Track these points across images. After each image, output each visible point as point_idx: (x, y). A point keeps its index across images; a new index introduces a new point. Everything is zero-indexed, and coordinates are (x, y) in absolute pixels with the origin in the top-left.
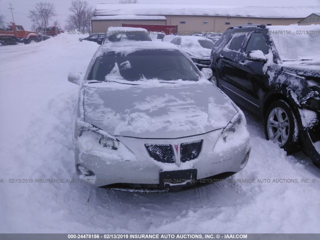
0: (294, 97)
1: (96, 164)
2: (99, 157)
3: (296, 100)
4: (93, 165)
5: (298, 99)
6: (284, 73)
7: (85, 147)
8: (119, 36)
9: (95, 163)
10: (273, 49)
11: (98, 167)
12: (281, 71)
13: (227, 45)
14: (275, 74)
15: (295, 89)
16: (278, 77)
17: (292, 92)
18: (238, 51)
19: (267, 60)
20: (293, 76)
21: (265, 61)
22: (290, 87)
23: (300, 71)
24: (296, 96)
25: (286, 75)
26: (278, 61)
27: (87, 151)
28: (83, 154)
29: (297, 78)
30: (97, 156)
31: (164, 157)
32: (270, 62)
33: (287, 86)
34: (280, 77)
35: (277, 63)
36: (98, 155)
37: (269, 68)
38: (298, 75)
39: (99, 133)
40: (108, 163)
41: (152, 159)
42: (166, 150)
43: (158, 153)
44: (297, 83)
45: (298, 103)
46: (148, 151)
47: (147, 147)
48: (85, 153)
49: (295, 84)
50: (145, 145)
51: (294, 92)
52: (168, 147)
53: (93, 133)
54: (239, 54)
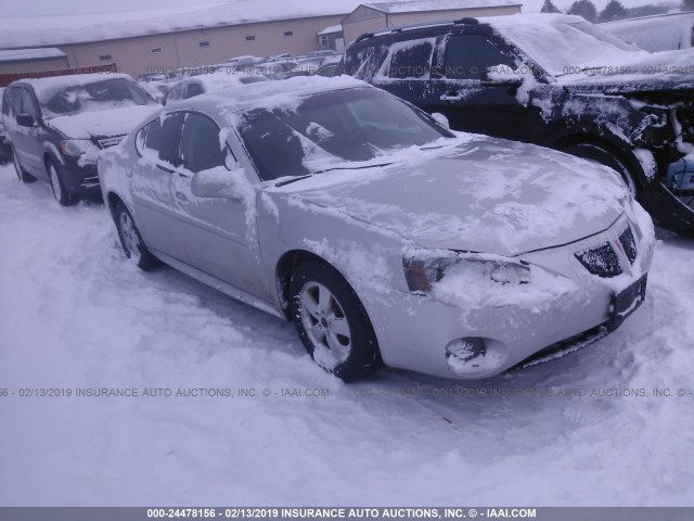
0: (617, 131)
1: (512, 320)
2: (515, 305)
3: (623, 137)
4: (504, 326)
5: (625, 133)
6: (575, 97)
7: (466, 297)
8: (72, 98)
9: (507, 322)
10: (525, 59)
11: (516, 327)
12: (566, 94)
13: (381, 70)
14: (553, 101)
15: (614, 118)
16: (562, 106)
17: (608, 125)
18: (426, 77)
19: (522, 80)
20: (599, 98)
21: (517, 84)
22: (600, 119)
23: (608, 87)
24: (622, 130)
25: (583, 99)
26: (548, 78)
27: (480, 304)
28: (473, 311)
29: (608, 100)
30: (509, 305)
31: (609, 268)
32: (530, 83)
33: (596, 116)
34: (568, 105)
35: (547, 83)
36: (511, 302)
37: (532, 94)
38: (606, 94)
39: (484, 262)
40: (536, 310)
41: (597, 277)
42: (607, 253)
43: (599, 263)
44: (613, 108)
45: (628, 141)
46: (584, 263)
47: (580, 258)
48: (477, 307)
49: (609, 111)
50: (575, 255)
51: (614, 123)
52: (605, 247)
53: (471, 264)
54: (429, 82)
